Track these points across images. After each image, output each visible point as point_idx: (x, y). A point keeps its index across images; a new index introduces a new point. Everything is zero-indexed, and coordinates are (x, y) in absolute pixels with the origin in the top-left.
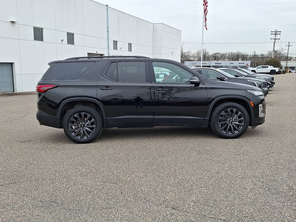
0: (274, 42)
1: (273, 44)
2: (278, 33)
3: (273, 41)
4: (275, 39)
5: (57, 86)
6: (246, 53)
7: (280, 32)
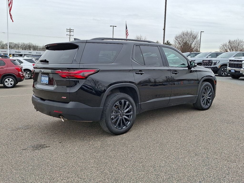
0: (70, 38)
1: (69, 39)
2: (71, 31)
3: (68, 36)
4: (70, 35)
5: (99, 71)
6: (37, 45)
7: (73, 30)
